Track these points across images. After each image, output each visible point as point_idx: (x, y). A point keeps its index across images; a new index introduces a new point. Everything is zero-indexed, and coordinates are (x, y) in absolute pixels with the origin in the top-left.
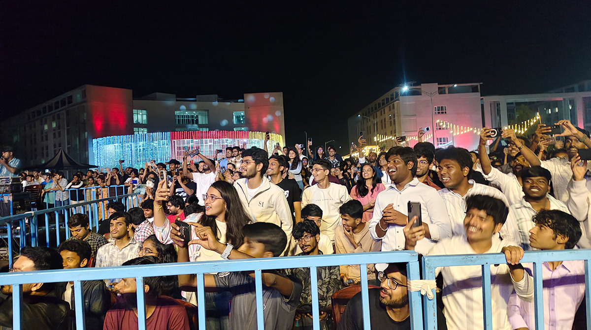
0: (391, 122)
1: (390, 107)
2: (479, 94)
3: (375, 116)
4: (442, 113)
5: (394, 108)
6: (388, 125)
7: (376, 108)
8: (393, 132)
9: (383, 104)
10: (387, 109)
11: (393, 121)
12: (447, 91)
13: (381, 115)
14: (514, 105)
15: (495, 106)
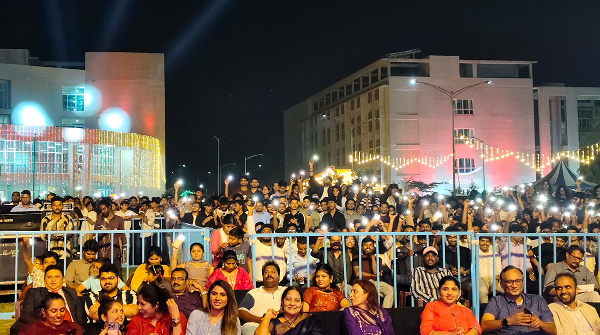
0: (371, 123)
1: (370, 95)
2: (530, 81)
3: (340, 108)
4: (466, 112)
5: (377, 97)
6: (364, 130)
7: (342, 94)
8: (374, 143)
9: (357, 87)
10: (364, 99)
11: (374, 123)
12: (475, 71)
13: (353, 108)
14: (592, 104)
15: (557, 106)
